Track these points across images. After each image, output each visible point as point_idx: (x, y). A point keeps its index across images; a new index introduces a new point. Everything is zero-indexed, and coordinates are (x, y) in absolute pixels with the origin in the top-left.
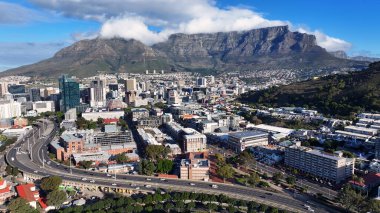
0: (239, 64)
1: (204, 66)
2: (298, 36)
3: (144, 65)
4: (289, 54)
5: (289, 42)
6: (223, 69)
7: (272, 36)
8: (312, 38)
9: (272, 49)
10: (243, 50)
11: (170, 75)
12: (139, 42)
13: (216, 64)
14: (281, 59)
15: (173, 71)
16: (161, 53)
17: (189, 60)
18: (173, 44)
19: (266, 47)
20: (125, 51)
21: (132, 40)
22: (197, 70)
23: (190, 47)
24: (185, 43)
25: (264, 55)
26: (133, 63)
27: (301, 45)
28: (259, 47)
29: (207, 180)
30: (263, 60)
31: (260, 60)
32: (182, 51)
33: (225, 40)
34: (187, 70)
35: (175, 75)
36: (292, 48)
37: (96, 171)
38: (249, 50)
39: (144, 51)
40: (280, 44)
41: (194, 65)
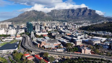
0: (73, 19)
1: (62, 19)
2: (90, 11)
3: (45, 19)
4: (88, 16)
5: (87, 12)
6: (68, 20)
7: (82, 11)
8: (95, 11)
9: (82, 14)
10: (74, 15)
11: (53, 22)
12: (43, 12)
13: (66, 18)
14: (85, 17)
15: (54, 21)
16: (50, 15)
17: (58, 18)
18: (53, 13)
19: (81, 14)
20: (39, 15)
21: (41, 12)
22: (60, 20)
23: (58, 14)
24: (56, 12)
25: (80, 16)
26: (42, 18)
27: (91, 13)
28: (78, 14)
29: (90, 54)
30: (80, 17)
31: (79, 17)
32: (56, 15)
33: (68, 12)
34: (58, 20)
35: (54, 22)
36: (89, 14)
37: (53, 51)
38: (76, 14)
39: (45, 15)
40: (85, 13)
41: (59, 19)
